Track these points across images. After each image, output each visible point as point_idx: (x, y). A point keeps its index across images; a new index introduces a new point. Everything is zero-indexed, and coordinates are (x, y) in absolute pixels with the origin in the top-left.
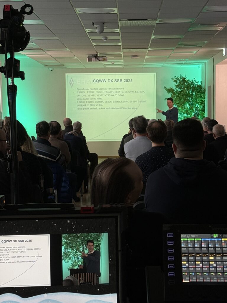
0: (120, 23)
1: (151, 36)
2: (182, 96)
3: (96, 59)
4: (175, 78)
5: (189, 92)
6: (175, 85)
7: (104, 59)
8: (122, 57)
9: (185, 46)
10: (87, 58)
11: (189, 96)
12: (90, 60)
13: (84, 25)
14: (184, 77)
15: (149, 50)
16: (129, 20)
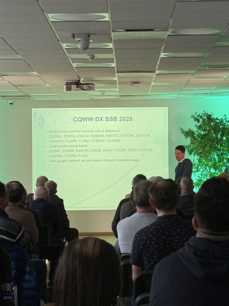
0: (113, 34)
1: (159, 54)
2: (207, 141)
3: (77, 87)
4: (196, 115)
5: (217, 136)
6: (196, 125)
7: (90, 86)
8: (116, 83)
9: (210, 68)
10: (65, 86)
11: (217, 143)
12: (69, 89)
13: (59, 37)
14: (210, 113)
15: (157, 74)
16: (127, 30)
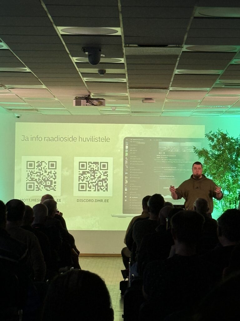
1: (173, 70)
2: (221, 162)
3: (87, 102)
4: (210, 134)
5: (231, 156)
6: (210, 145)
7: (100, 102)
8: (128, 99)
9: (226, 85)
10: (74, 101)
11: (232, 164)
12: (78, 103)
13: (69, 51)
14: (225, 132)
15: (170, 91)
16: (140, 46)
